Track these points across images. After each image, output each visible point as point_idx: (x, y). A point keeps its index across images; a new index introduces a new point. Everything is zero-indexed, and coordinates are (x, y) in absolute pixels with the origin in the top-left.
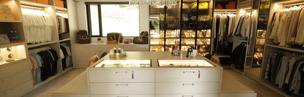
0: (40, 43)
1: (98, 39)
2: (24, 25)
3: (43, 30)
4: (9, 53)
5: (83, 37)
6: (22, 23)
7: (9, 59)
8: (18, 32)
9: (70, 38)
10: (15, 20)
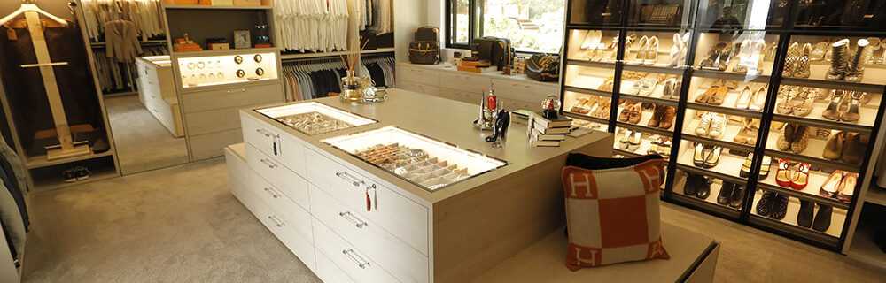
0: (318, 51)
1: (455, 53)
2: (275, 13)
3: (323, 25)
4: (257, 66)
5: (420, 45)
6: (271, 10)
7: (255, 76)
8: (267, 28)
9: (393, 46)
10: (262, 4)
